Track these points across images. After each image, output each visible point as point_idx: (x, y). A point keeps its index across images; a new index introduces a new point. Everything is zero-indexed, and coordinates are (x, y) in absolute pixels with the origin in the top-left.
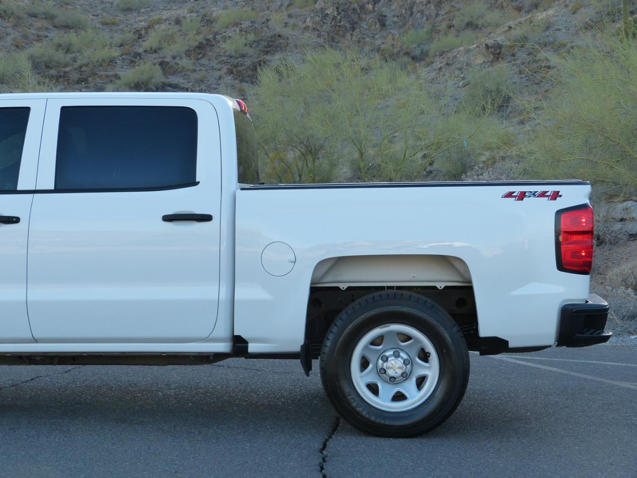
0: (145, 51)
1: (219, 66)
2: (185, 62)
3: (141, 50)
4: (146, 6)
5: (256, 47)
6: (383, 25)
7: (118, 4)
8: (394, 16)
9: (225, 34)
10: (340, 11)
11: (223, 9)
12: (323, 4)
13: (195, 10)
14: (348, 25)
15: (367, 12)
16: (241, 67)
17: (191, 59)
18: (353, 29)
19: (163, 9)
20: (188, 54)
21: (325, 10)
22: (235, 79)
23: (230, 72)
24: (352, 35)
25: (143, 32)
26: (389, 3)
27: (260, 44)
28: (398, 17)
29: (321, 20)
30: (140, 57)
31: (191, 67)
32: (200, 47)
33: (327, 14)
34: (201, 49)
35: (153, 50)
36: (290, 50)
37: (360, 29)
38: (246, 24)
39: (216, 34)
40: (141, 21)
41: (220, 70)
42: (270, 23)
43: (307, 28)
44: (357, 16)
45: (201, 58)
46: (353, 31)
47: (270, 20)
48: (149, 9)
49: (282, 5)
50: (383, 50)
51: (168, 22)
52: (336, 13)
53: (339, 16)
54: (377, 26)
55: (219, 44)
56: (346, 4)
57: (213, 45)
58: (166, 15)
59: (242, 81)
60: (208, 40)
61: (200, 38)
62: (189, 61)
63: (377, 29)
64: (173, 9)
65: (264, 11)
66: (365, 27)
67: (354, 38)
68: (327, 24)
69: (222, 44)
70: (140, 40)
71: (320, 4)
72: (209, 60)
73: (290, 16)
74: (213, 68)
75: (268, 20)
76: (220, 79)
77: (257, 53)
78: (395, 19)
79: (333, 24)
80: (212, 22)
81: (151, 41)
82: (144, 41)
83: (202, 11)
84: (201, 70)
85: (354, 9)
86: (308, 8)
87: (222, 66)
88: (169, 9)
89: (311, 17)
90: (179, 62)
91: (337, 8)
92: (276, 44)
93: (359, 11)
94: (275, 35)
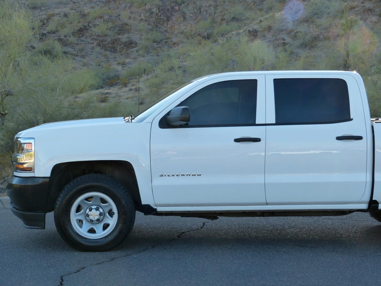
0: (48, 32)
1: (92, 41)
2: (72, 39)
3: (45, 32)
4: (45, 6)
5: (113, 30)
6: (185, 18)
7: (28, 4)
8: (190, 13)
9: (95, 23)
10: (160, 10)
11: (90, 8)
12: (150, 6)
13: (74, 9)
14: (165, 18)
15: (176, 11)
16: (105, 42)
17: (75, 37)
18: (168, 20)
19: (55, 8)
20: (74, 34)
21: (152, 9)
22: (102, 49)
23: (99, 45)
24: (167, 24)
25: (45, 21)
26: (187, 6)
27: (115, 29)
28: (193, 14)
29: (150, 15)
30: (46, 36)
31: (76, 42)
32: (81, 30)
33: (153, 12)
34: (81, 32)
35: (53, 31)
36: (133, 32)
37: (171, 20)
38: (106, 17)
39: (89, 23)
40: (42, 15)
41: (92, 44)
42: (120, 17)
43: (141, 20)
44: (170, 13)
45: (81, 36)
46: (168, 22)
47: (120, 15)
48: (47, 8)
49: (126, 6)
50: (185, 33)
51: (58, 16)
52: (158, 11)
53: (160, 13)
54: (181, 19)
55: (91, 29)
56: (163, 6)
57: (88, 29)
58: (57, 11)
59: (106, 50)
60: (85, 26)
61: (80, 25)
62: (75, 39)
63: (181, 21)
64: (61, 8)
65: (115, 10)
66: (175, 19)
67: (169, 26)
68: (153, 17)
69: (93, 29)
70: (44, 26)
71: (148, 6)
72: (86, 38)
73: (131, 13)
74: (89, 43)
75: (119, 15)
76: (93, 49)
77: (114, 34)
78: (191, 15)
79: (156, 17)
80: (86, 16)
81: (51, 26)
82: (46, 26)
83: (78, 9)
84: (81, 43)
85: (168, 9)
86: (142, 8)
87: (94, 41)
88: (59, 8)
89: (144, 14)
90: (68, 39)
91: (159, 8)
92: (125, 29)
93: (171, 10)
94: (124, 24)
